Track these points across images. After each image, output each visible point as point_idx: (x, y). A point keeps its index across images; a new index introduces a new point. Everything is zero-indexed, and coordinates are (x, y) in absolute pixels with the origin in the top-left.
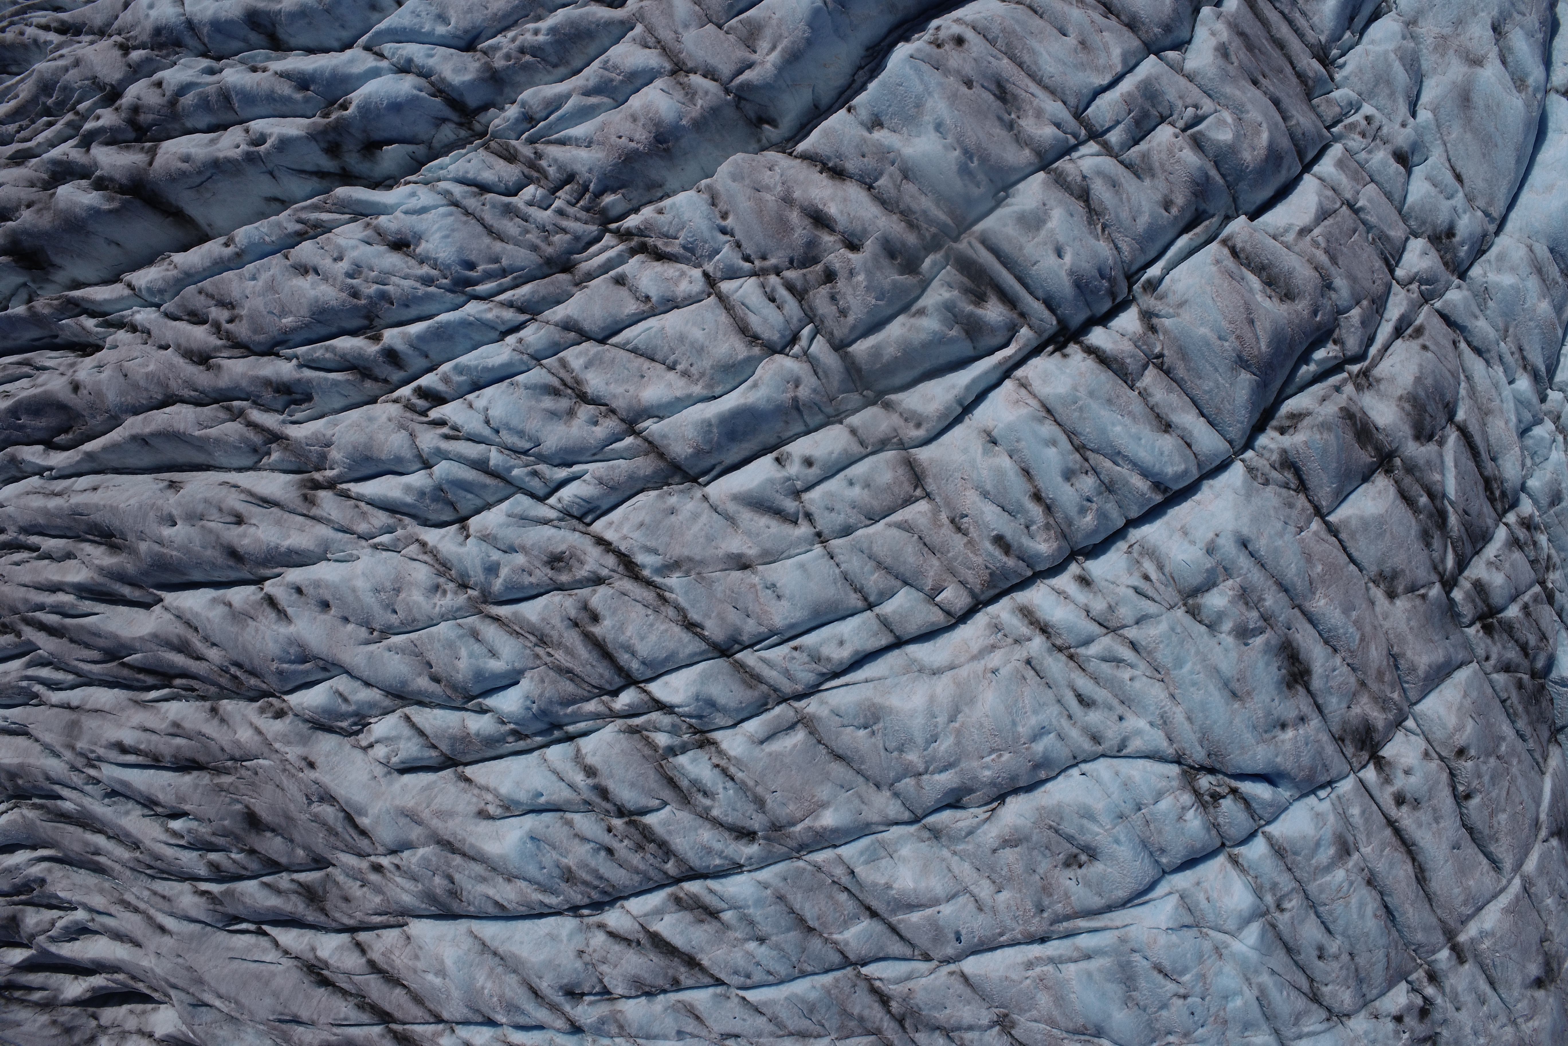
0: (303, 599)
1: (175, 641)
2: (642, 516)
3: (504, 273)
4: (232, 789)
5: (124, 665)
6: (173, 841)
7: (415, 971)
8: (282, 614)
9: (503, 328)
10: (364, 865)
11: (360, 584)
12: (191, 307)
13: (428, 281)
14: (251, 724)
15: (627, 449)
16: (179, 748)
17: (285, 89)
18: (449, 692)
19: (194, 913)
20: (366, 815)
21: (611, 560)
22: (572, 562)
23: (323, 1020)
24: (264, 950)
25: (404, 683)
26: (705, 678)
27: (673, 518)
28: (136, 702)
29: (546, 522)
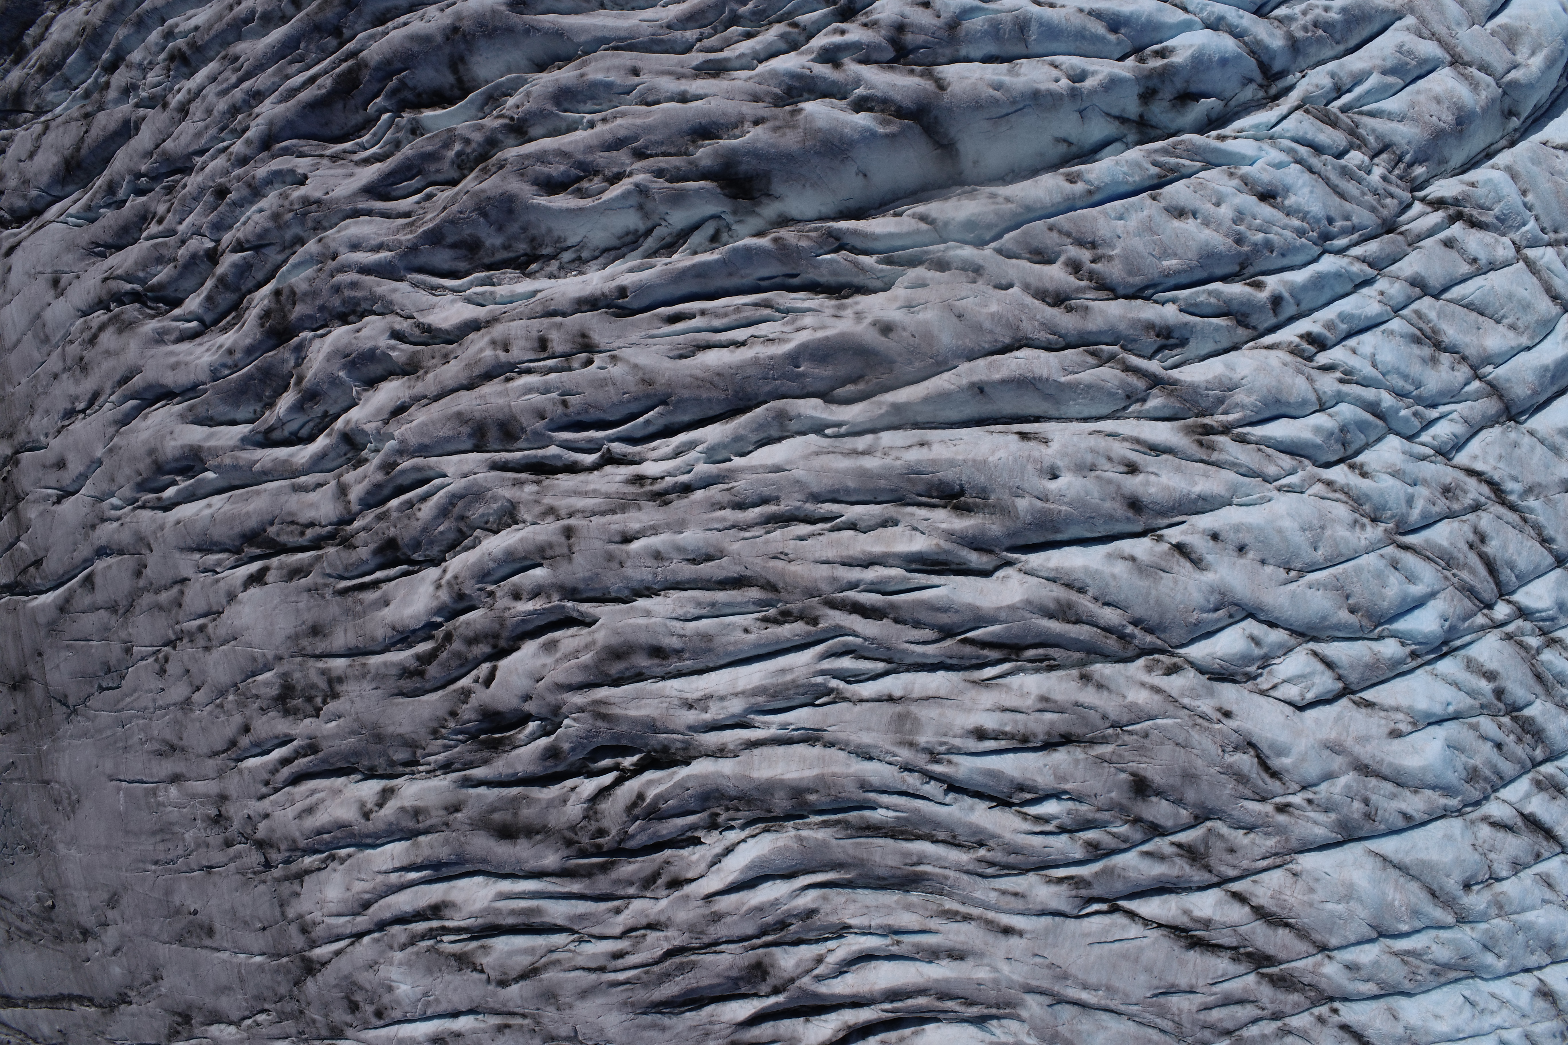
0: (1220, 545)
1: (1052, 606)
2: (1497, 450)
3: (1354, 229)
4: (1114, 758)
5: (965, 641)
6: (1038, 829)
7: (1311, 905)
8: (1197, 563)
9: (1358, 281)
10: (1268, 808)
11: (1287, 524)
12: (1035, 244)
13: (1301, 233)
14: (1143, 685)
15: (1476, 391)
16: (1052, 723)
17: (1099, 28)
18: (1365, 622)
19: (1055, 904)
20: (1286, 756)
21: (1485, 489)
22: (1458, 492)
23: (1201, 982)
24: (1123, 928)
25: (1324, 618)
26: (1559, 584)
27: (1517, 451)
28: (974, 682)
29: (1424, 458)
